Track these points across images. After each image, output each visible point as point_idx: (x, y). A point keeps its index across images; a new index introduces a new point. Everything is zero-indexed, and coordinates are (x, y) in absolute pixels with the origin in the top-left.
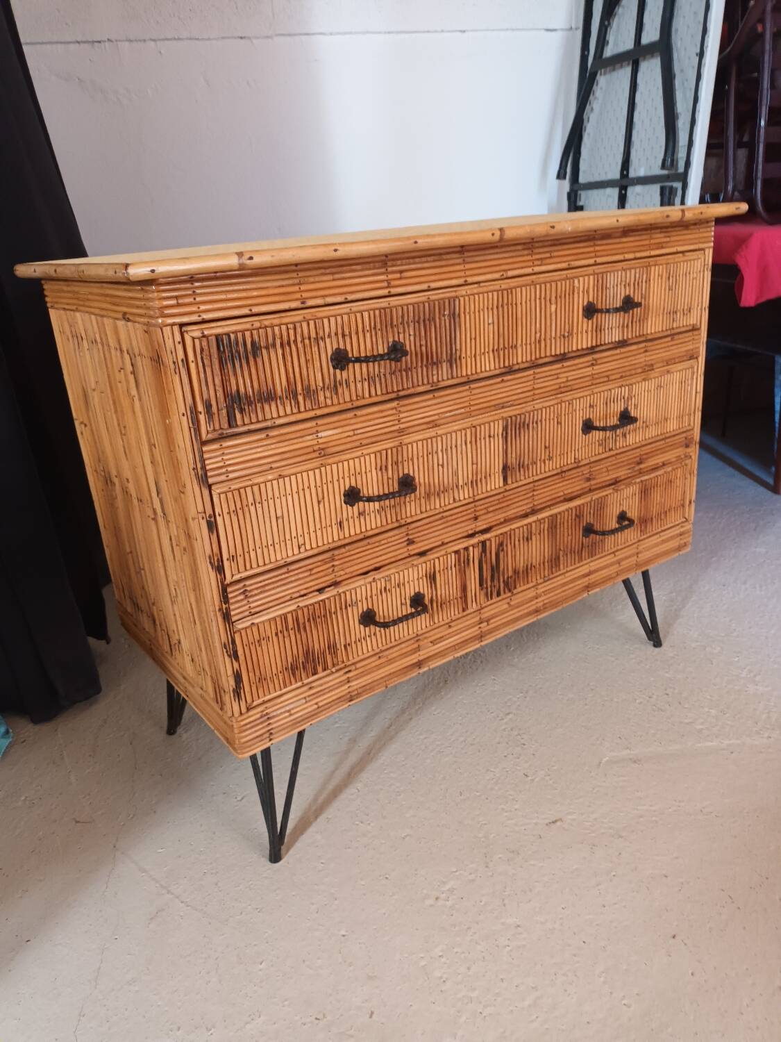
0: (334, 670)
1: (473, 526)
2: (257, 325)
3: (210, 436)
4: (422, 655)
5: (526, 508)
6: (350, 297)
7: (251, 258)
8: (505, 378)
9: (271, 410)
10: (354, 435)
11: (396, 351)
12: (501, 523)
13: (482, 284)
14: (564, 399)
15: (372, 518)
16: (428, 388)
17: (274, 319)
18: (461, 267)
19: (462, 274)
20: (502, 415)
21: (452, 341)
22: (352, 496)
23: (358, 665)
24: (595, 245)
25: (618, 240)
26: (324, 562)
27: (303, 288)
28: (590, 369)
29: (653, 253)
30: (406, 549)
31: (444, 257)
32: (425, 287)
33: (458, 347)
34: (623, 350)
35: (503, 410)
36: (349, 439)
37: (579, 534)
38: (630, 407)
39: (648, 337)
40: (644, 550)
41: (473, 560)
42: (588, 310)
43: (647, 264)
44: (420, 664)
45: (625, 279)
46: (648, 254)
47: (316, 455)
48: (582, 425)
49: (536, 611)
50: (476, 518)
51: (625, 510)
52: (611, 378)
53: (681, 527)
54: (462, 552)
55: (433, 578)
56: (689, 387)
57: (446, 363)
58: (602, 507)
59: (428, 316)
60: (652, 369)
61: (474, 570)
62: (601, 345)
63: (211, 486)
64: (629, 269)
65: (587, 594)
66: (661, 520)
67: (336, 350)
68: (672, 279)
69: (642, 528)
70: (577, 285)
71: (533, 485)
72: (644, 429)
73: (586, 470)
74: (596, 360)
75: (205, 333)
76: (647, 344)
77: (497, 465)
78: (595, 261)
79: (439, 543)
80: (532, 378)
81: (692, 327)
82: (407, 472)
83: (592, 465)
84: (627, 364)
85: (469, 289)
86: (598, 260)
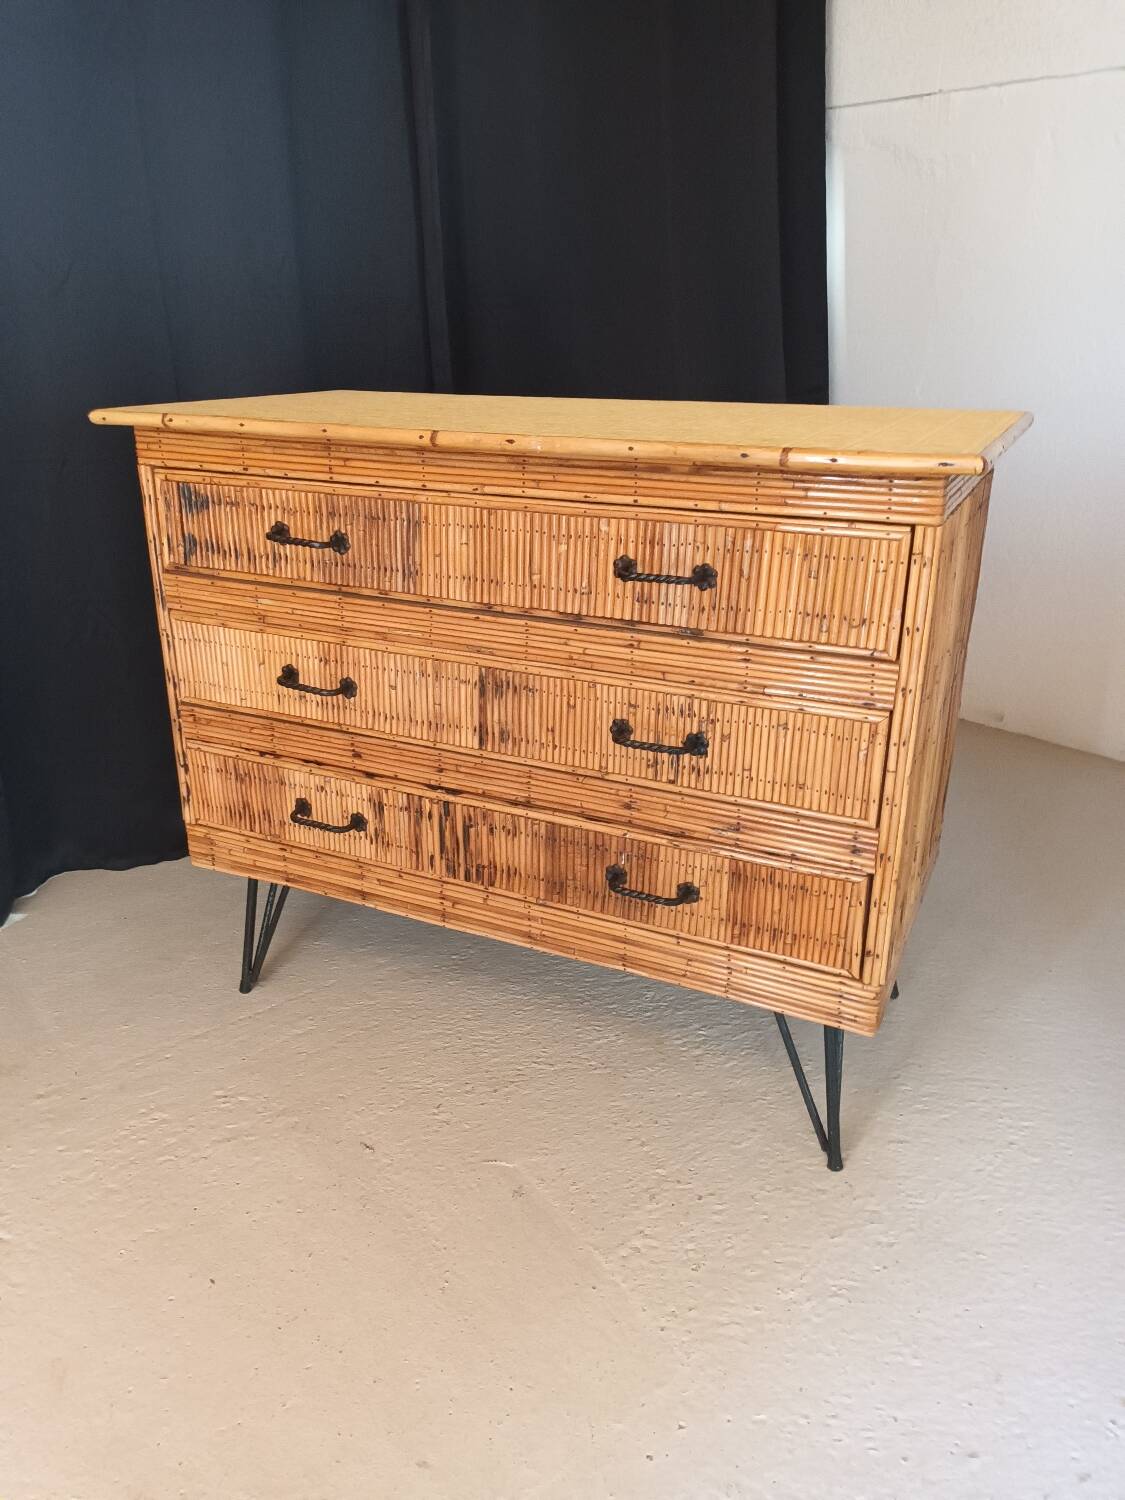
0: (270, 838)
1: (436, 778)
2: (208, 480)
3: (169, 567)
4: (365, 886)
5: (522, 795)
6: (291, 474)
7: (171, 420)
8: (481, 617)
9: (218, 562)
10: (293, 614)
11: (338, 542)
12: (477, 794)
13: (452, 495)
14: (577, 676)
15: (311, 709)
16: (376, 594)
17: (222, 479)
18: (419, 468)
19: (421, 476)
20: (478, 661)
21: (408, 551)
23: (294, 850)
24: (636, 478)
25: (684, 478)
26: (264, 727)
27: (247, 455)
28: (628, 650)
29: (761, 509)
30: (350, 760)
31: (398, 452)
32: (372, 481)
33: (417, 559)
34: (693, 643)
35: (476, 655)
36: (287, 616)
37: (600, 876)
38: (710, 735)
39: (753, 640)
40: (744, 970)
41: (430, 816)
42: (625, 570)
43: (754, 525)
44: (364, 895)
45: (700, 538)
46: (751, 509)
47: (255, 618)
48: (611, 724)
49: (529, 936)
50: (441, 770)
51: (696, 884)
52: (668, 677)
53: (841, 983)
54: (416, 798)
55: (379, 808)
56: (862, 754)
57: (400, 574)
58: (646, 856)
59: (381, 516)
60: (764, 694)
61: (432, 829)
62: (648, 623)
63: (170, 610)
64: (710, 525)
65: (622, 968)
66: (785, 943)
67: (277, 522)
68: (815, 560)
69: (736, 932)
70: (604, 528)
71: (528, 769)
72: (746, 781)
73: (624, 790)
74: (640, 642)
75: (169, 477)
76: (751, 651)
77: (470, 720)
78: (636, 501)
79: (392, 774)
80: (523, 630)
81: (872, 654)
82: (351, 676)
83: (634, 789)
84: (704, 667)
85: (432, 497)
86: (642, 501)
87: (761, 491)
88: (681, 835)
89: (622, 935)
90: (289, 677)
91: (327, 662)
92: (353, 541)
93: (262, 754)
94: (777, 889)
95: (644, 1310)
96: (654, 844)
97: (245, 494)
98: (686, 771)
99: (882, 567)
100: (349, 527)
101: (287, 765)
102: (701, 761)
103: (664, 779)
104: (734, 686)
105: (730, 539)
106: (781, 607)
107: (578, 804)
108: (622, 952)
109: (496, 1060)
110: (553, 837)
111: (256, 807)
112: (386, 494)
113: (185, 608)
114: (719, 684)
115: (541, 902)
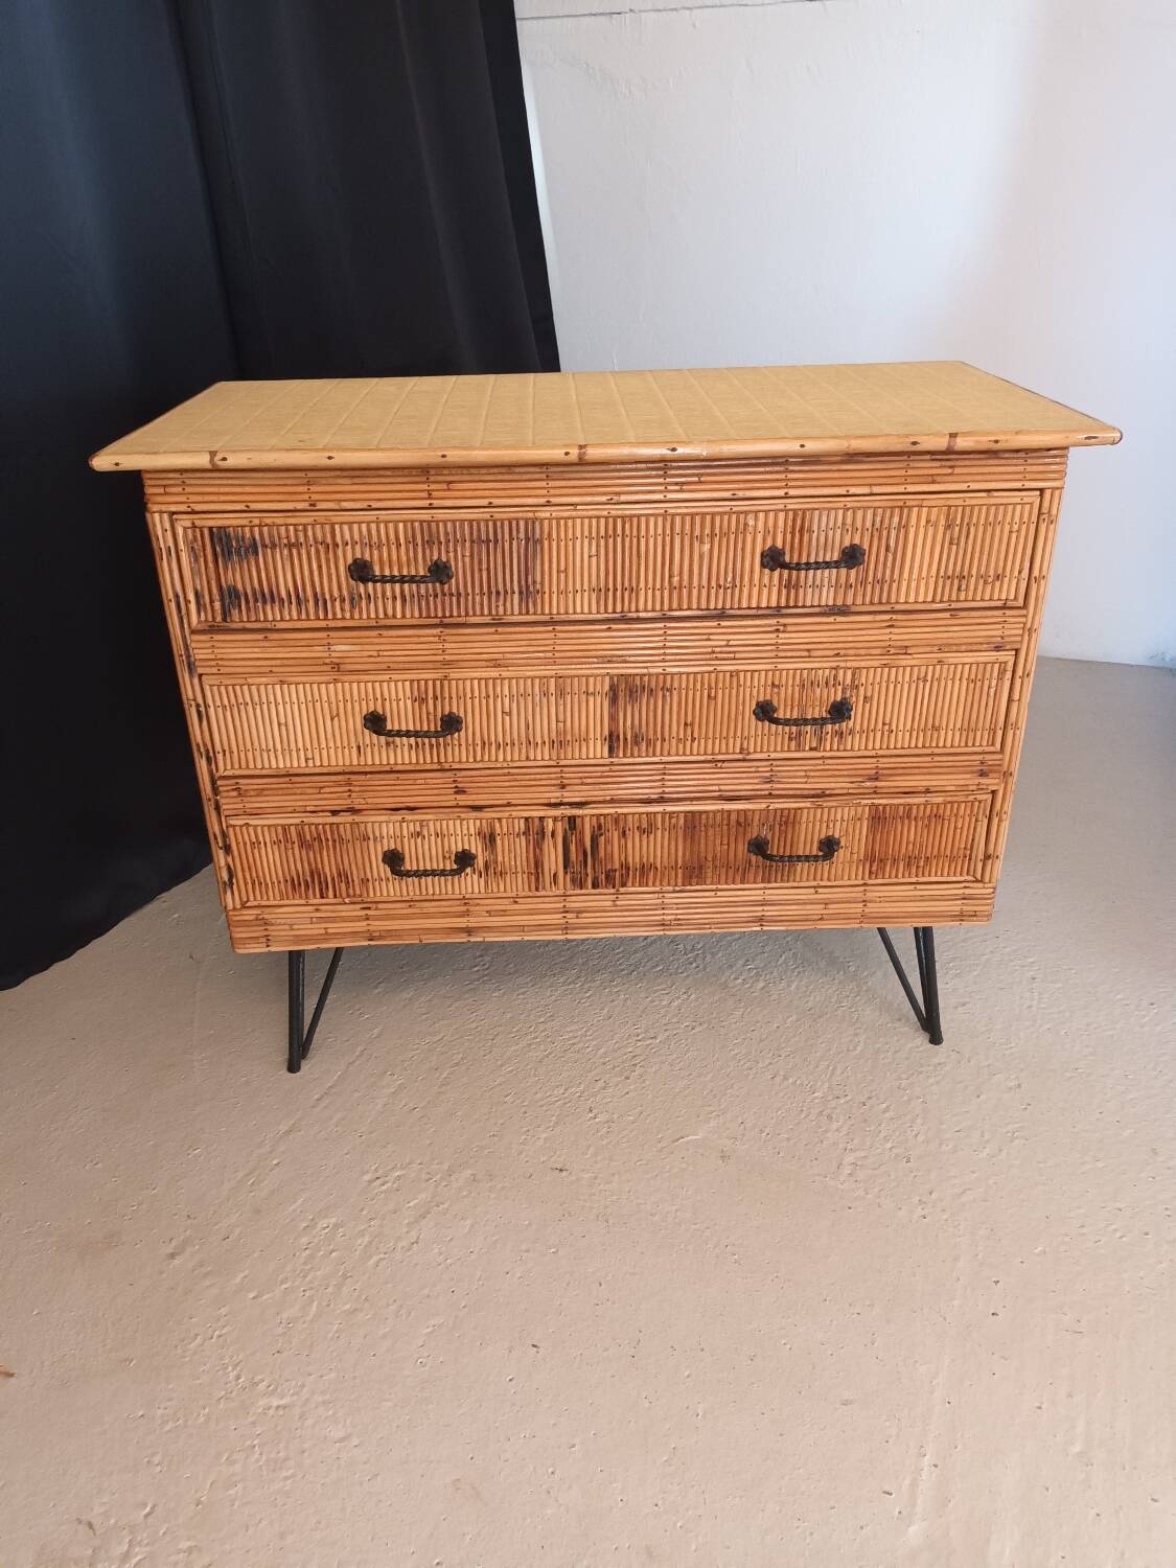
0: (347, 900)
1: (558, 794)
2: (257, 522)
3: (200, 627)
4: (472, 922)
5: (654, 793)
6: (375, 505)
7: (225, 459)
8: (614, 627)
9: (272, 613)
10: (379, 656)
11: (438, 573)
12: (605, 802)
13: (579, 507)
14: (719, 668)
15: (403, 754)
16: (487, 620)
17: (279, 519)
18: (544, 484)
19: (543, 492)
20: (609, 671)
21: (527, 574)
22: (375, 722)
23: (380, 906)
24: (787, 471)
25: (835, 467)
26: (339, 783)
27: (313, 488)
28: (774, 635)
29: (910, 488)
30: (450, 798)
31: (517, 470)
32: (484, 502)
33: (538, 579)
34: (839, 619)
35: (608, 665)
36: (372, 659)
37: (742, 848)
38: (854, 699)
39: (898, 607)
40: (878, 899)
41: (553, 834)
42: (773, 559)
43: (901, 504)
44: (469, 931)
45: (849, 521)
46: (901, 489)
47: (328, 668)
48: (754, 707)
49: (663, 924)
50: (563, 787)
51: (837, 836)
52: (814, 653)
53: (965, 887)
54: (537, 821)
55: (490, 839)
56: (992, 691)
57: (516, 596)
58: (788, 820)
59: (491, 537)
60: (906, 654)
61: (555, 847)
62: (796, 607)
63: (200, 676)
64: (859, 508)
65: (759, 929)
66: (918, 867)
67: (355, 561)
68: (957, 529)
69: (874, 868)
70: (751, 522)
71: (662, 766)
72: (886, 734)
73: (764, 767)
74: (785, 625)
75: (197, 523)
76: (894, 617)
77: (598, 730)
78: (787, 493)
79: (504, 802)
80: (662, 632)
81: (1004, 604)
82: (455, 710)
83: (775, 763)
84: (850, 639)
85: (557, 512)
86: (792, 492)
87: (910, 472)
88: (822, 795)
89: (761, 898)
90: (373, 724)
91: (423, 700)
92: (456, 568)
93: (334, 813)
94: (913, 823)
96: (796, 809)
97: (310, 533)
98: (829, 736)
99: (1016, 527)
100: (452, 555)
101: (373, 819)
102: (844, 726)
103: (807, 748)
104: (878, 651)
105: (878, 519)
106: (924, 574)
107: (716, 788)
108: (760, 914)
109: (602, 1050)
110: (692, 825)
111: (329, 870)
112: (499, 514)
113: (224, 670)
114: (863, 652)
115: (677, 889)
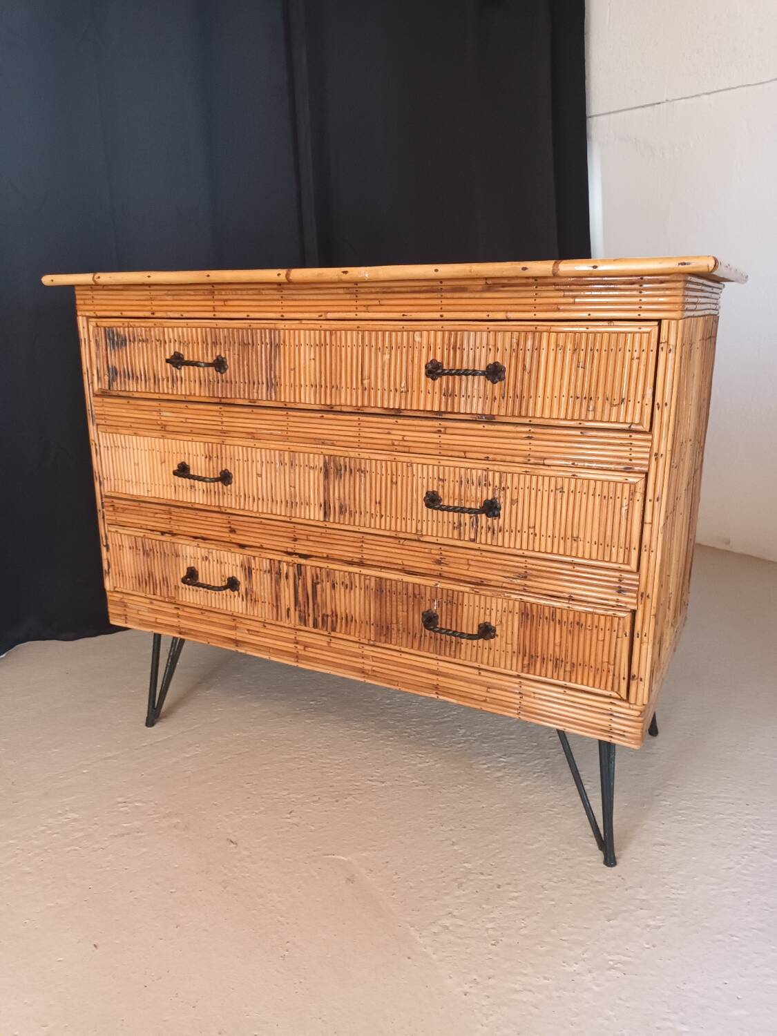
0: (167, 600)
1: (292, 546)
2: (126, 324)
3: (98, 392)
4: (239, 635)
5: (356, 557)
7: (99, 277)
8: (325, 416)
9: (132, 386)
10: (186, 422)
11: (219, 364)
12: (323, 557)
13: (304, 322)
14: (398, 458)
15: (197, 495)
16: (246, 403)
17: (136, 322)
18: (279, 303)
19: (280, 309)
20: (322, 450)
21: (271, 367)
23: (186, 609)
24: (441, 298)
25: (478, 295)
26: (164, 512)
27: (154, 303)
28: (436, 435)
29: (540, 316)
30: (227, 535)
32: (244, 315)
33: (277, 374)
34: (487, 426)
35: (321, 446)
36: (182, 424)
37: (418, 619)
38: (502, 500)
39: (535, 421)
40: (533, 695)
41: (287, 577)
42: (434, 370)
43: (533, 328)
44: (237, 642)
45: (492, 342)
46: (531, 315)
47: (159, 428)
48: (424, 495)
49: (363, 671)
50: (295, 540)
51: (493, 624)
52: (468, 455)
53: (611, 703)
54: (276, 563)
56: (624, 512)
57: (265, 386)
58: (453, 601)
59: (250, 342)
60: (544, 465)
61: (288, 587)
62: (452, 413)
63: (97, 425)
64: (499, 331)
65: (435, 696)
66: (565, 671)
67: (175, 352)
68: (582, 353)
69: (526, 662)
70: (418, 339)
71: (360, 535)
72: (531, 536)
73: (435, 550)
74: (446, 428)
75: (99, 324)
76: (532, 430)
77: (316, 497)
78: (442, 316)
79: (258, 545)
80: (356, 424)
81: (630, 427)
82: (228, 469)
83: (443, 547)
84: (496, 445)
85: (288, 324)
86: (447, 315)
87: (538, 301)
88: (481, 583)
89: (435, 668)
90: (183, 471)
91: (210, 458)
92: (230, 363)
94: (557, 625)
95: (451, 978)
96: (459, 592)
97: (152, 333)
98: (484, 531)
99: (636, 355)
100: (227, 352)
101: (181, 542)
102: (495, 522)
103: (467, 538)
104: (520, 459)
105: (515, 340)
106: (556, 393)
107: (400, 562)
108: (435, 683)
109: (339, 778)
110: (381, 590)
111: (158, 575)
112: (254, 325)
113: (108, 422)
114: (508, 458)
115: (372, 643)
